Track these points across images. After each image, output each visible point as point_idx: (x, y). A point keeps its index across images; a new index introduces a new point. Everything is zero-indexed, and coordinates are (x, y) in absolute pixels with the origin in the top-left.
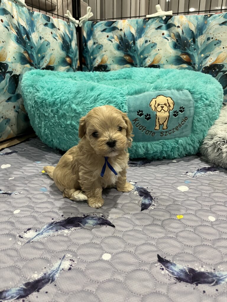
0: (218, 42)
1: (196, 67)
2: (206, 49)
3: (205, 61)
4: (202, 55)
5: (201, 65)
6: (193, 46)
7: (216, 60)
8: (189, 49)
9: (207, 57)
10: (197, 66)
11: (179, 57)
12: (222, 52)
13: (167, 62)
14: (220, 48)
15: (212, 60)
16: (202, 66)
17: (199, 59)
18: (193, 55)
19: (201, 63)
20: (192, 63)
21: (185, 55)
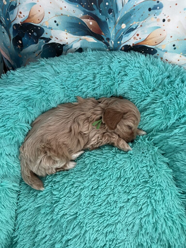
0: (157, 6)
1: (110, 43)
2: (131, 15)
3: (128, 35)
4: (124, 26)
5: (119, 42)
6: (107, 4)
7: (145, 40)
8: (99, 7)
9: (131, 30)
10: (113, 43)
11: (79, 20)
12: (160, 27)
13: (57, 25)
14: (158, 20)
15: (138, 38)
16: (120, 44)
17: (118, 32)
18: (105, 23)
19: (121, 38)
20: (105, 38)
21: (91, 19)
